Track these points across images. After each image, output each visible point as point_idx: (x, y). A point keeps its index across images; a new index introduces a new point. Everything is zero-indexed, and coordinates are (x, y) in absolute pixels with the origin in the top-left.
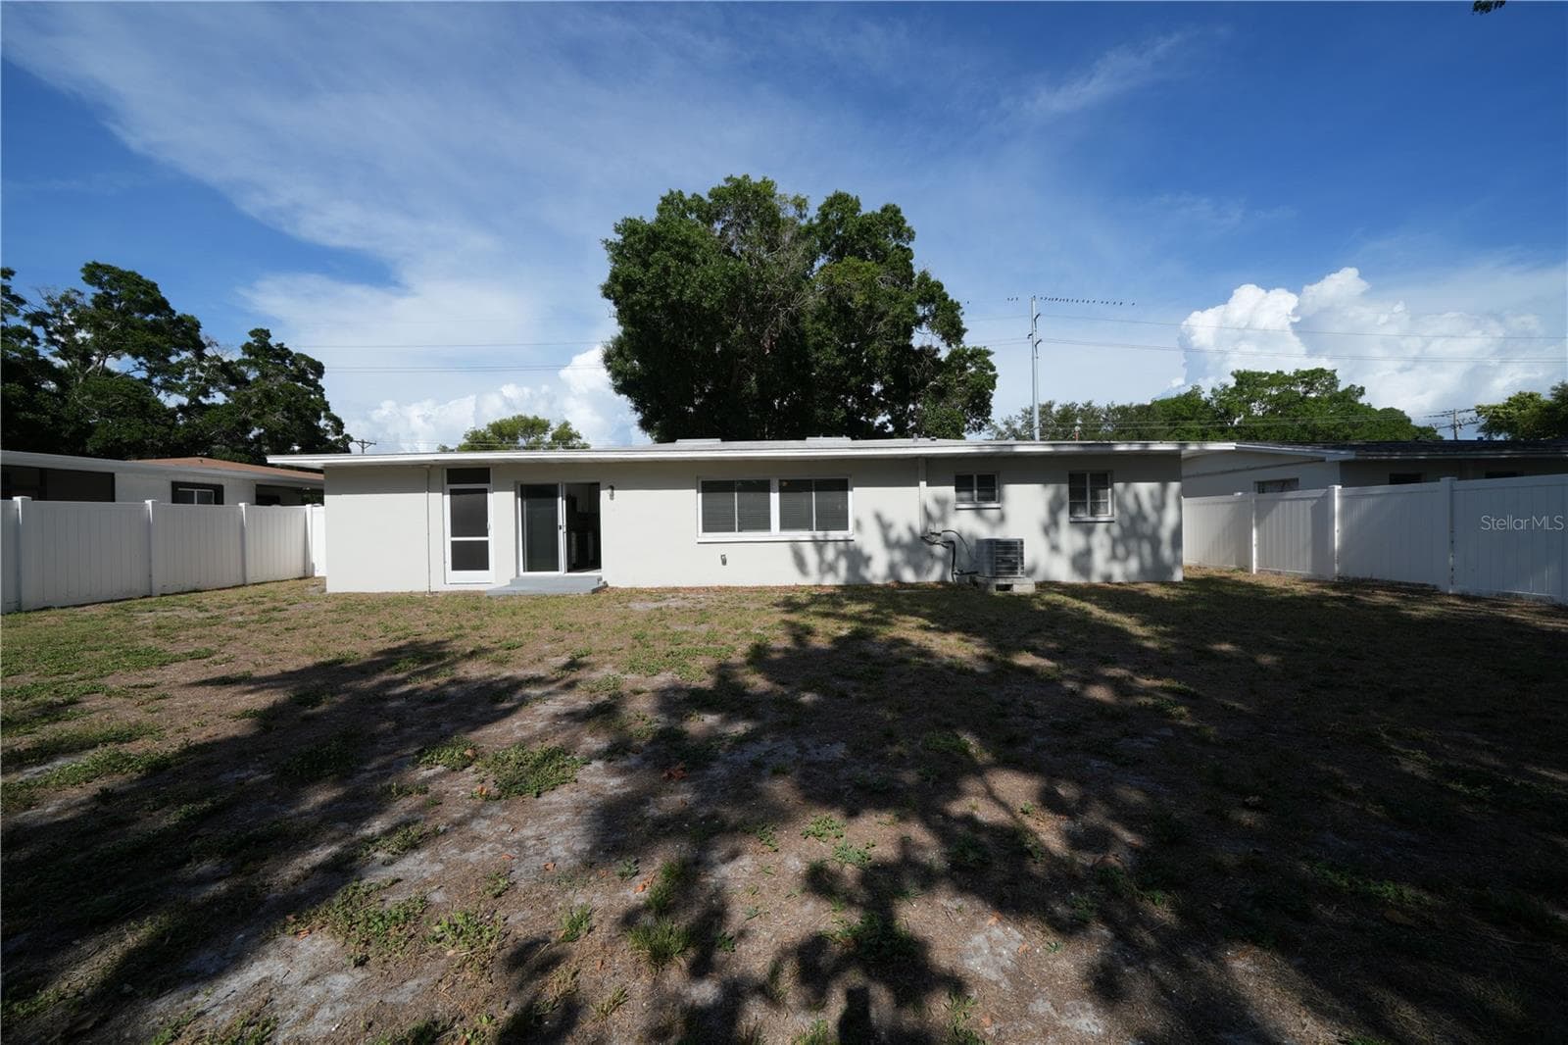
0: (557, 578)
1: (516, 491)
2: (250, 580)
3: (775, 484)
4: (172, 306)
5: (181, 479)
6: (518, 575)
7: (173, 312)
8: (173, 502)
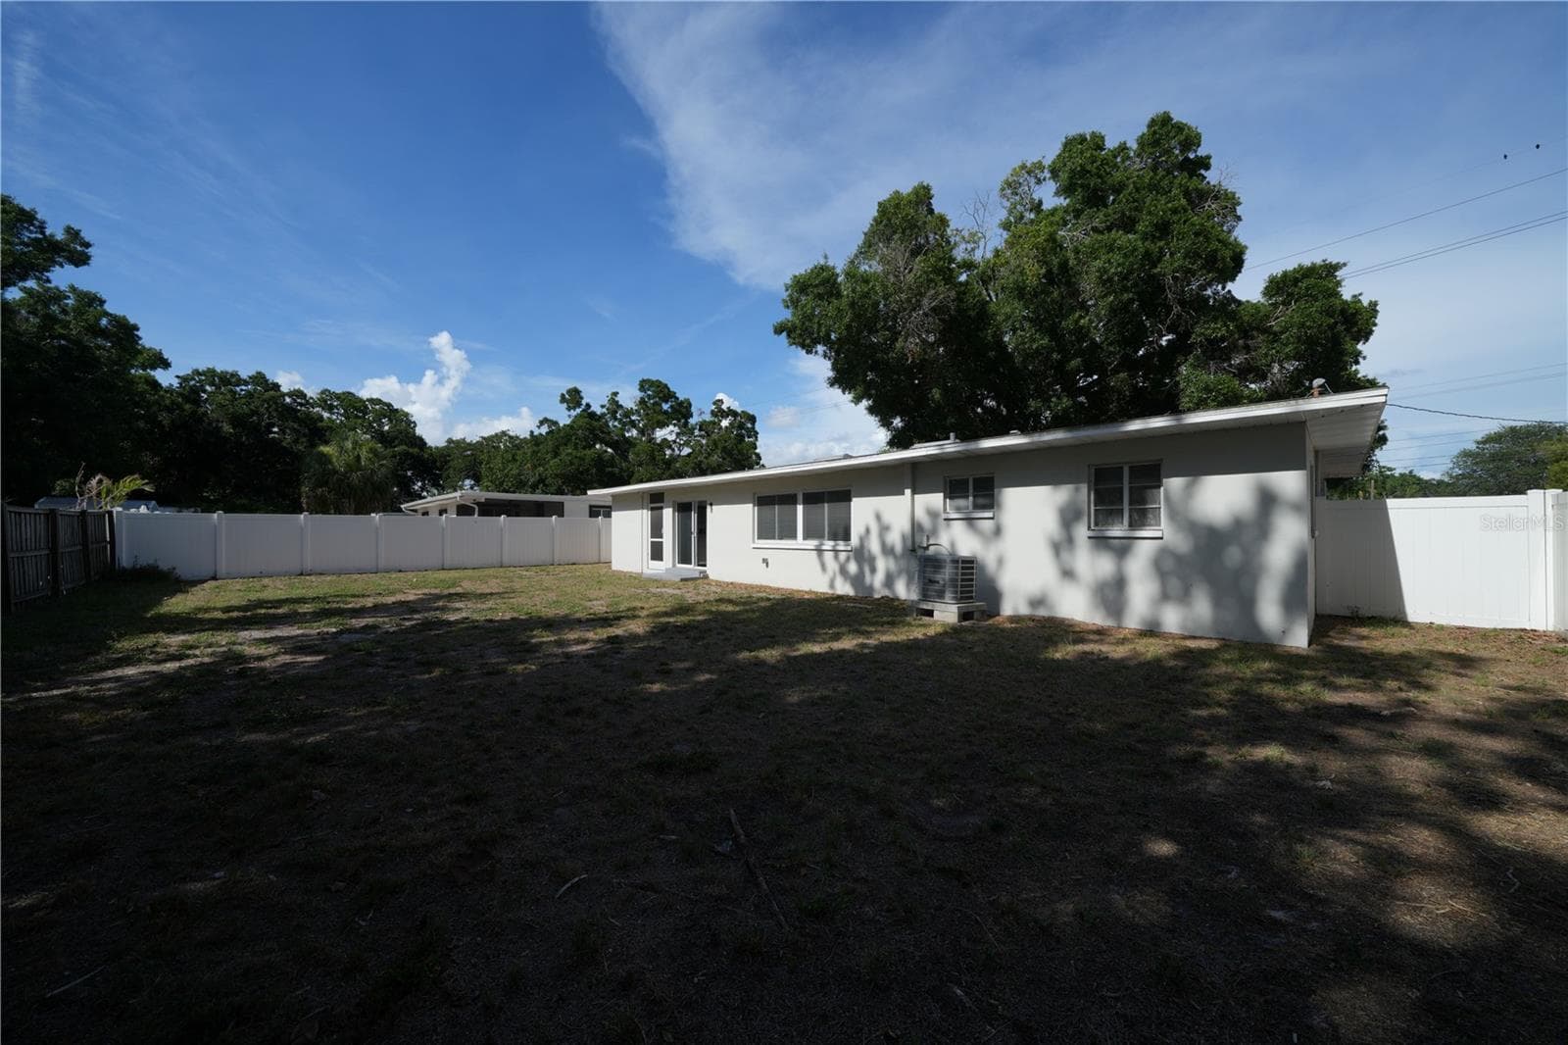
0: (689, 569)
1: (674, 508)
2: (602, 561)
3: (800, 498)
4: (677, 395)
5: (593, 503)
6: (674, 565)
7: (678, 399)
8: (590, 516)
